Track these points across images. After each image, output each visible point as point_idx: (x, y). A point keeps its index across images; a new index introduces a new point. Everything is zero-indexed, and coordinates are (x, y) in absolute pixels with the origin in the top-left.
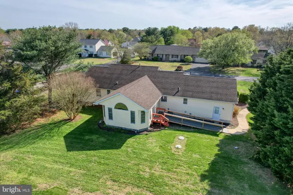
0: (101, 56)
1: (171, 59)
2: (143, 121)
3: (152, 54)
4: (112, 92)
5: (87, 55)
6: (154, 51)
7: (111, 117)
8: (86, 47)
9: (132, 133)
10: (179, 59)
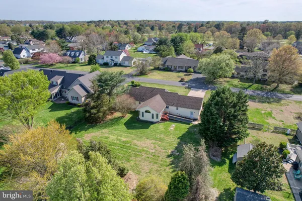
0: (124, 65)
1: (178, 69)
2: (157, 118)
3: (164, 65)
4: (142, 103)
5: (113, 64)
6: (165, 63)
7: (143, 116)
8: (112, 57)
9: (152, 123)
10: (184, 70)
